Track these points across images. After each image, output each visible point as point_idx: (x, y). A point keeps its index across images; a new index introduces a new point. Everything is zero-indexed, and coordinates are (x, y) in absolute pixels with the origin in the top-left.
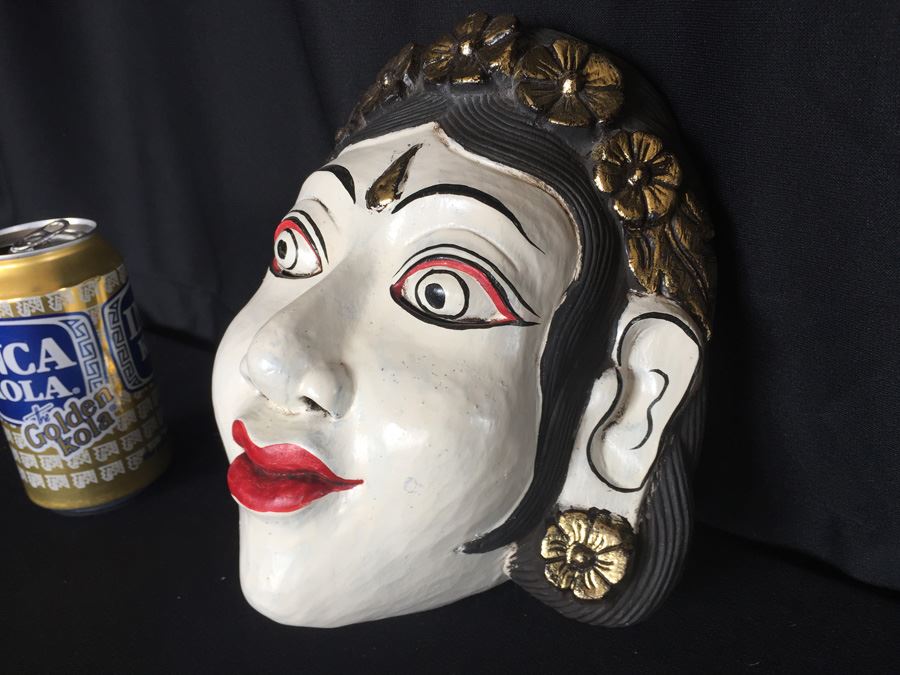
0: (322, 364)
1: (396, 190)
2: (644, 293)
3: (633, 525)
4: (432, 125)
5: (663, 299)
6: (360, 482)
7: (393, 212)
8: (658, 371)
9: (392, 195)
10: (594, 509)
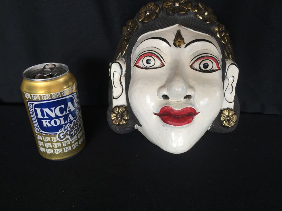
2: (228, 60)
3: (233, 109)
6: (199, 112)
8: (232, 76)
9: (183, 43)
10: (228, 108)
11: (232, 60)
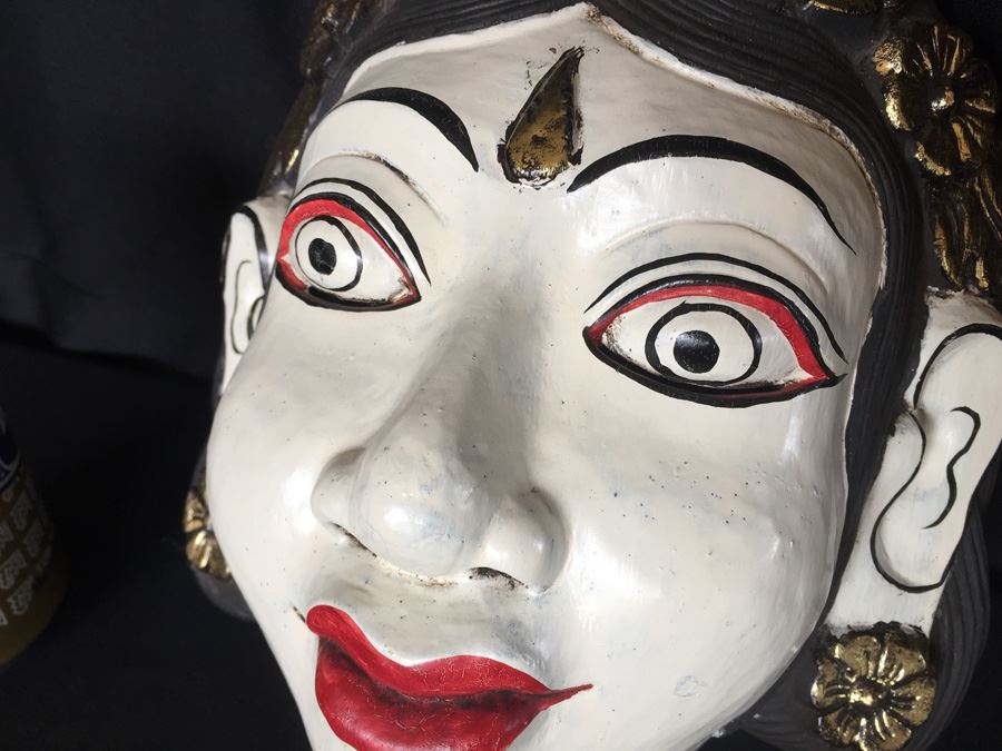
0: (509, 503)
1: (569, 146)
2: (950, 292)
3: (927, 635)
4: (581, 9)
5: (974, 298)
6: (588, 687)
7: (571, 189)
8: (966, 410)
9: (563, 156)
10: (880, 625)
11: (983, 293)
